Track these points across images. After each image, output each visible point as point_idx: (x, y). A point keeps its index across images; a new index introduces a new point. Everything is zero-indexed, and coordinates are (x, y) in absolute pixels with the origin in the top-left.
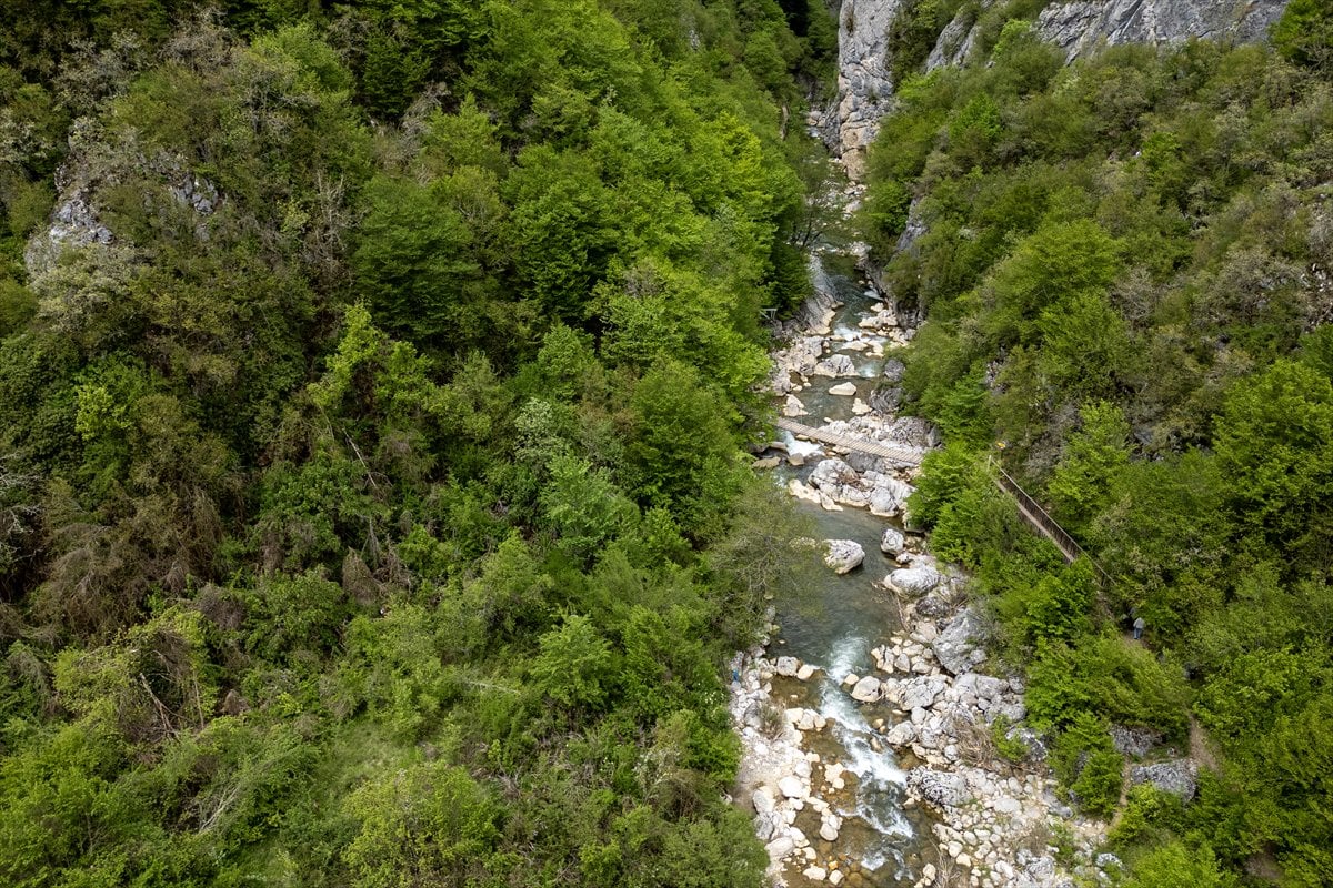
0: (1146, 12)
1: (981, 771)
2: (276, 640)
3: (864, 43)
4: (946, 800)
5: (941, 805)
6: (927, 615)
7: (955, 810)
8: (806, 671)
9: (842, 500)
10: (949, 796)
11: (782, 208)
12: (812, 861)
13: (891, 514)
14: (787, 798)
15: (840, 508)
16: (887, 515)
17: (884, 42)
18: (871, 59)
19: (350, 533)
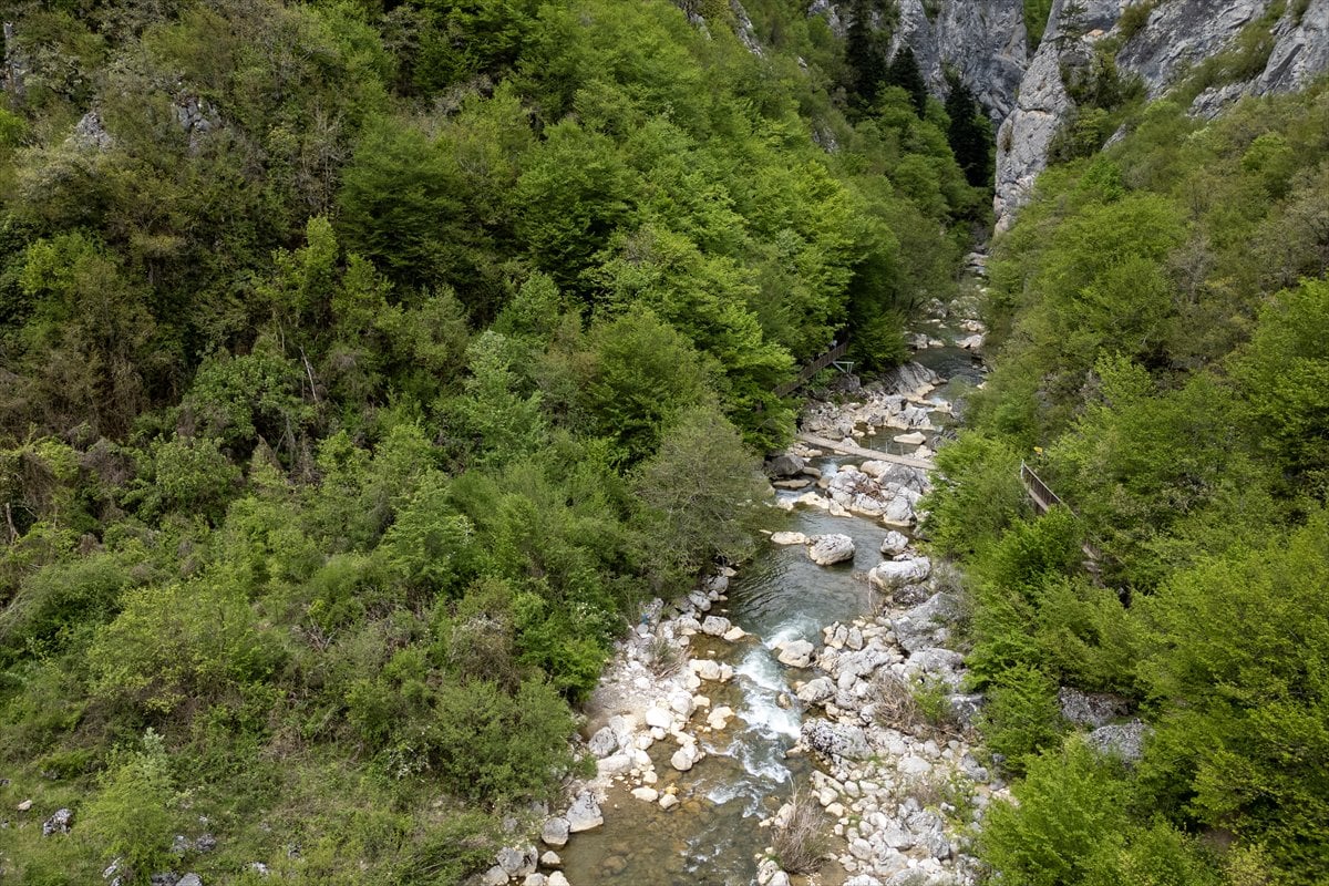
0: (1296, 68)
1: (897, 733)
2: (152, 500)
3: (1021, 161)
4: (834, 748)
5: (830, 755)
6: (903, 603)
7: (844, 761)
8: (736, 633)
9: (854, 508)
10: (840, 744)
11: (866, 256)
12: (648, 784)
13: (906, 523)
14: (651, 727)
15: (848, 515)
16: (901, 524)
17: (1042, 160)
18: (1028, 177)
19: (267, 425)
